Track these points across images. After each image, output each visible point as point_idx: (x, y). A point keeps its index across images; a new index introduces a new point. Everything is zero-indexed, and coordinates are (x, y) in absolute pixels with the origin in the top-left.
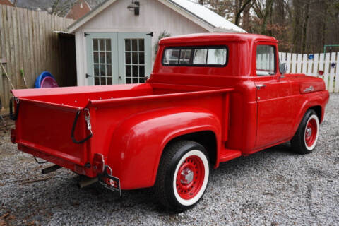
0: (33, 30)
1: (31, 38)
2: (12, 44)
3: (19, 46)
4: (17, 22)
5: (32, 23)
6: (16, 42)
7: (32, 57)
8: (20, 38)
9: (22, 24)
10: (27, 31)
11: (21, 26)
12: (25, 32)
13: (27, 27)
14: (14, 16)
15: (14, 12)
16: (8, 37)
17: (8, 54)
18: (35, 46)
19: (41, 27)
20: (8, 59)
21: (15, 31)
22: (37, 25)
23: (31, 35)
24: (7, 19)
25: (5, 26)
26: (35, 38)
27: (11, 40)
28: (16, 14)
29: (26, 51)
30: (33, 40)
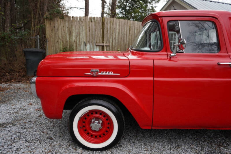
0: (130, 31)
1: (128, 35)
2: (114, 36)
3: (119, 38)
4: (119, 26)
5: (130, 26)
6: (117, 36)
7: (128, 44)
8: (120, 34)
9: (123, 27)
10: (126, 31)
11: (122, 29)
12: (124, 31)
13: (126, 29)
14: (118, 24)
15: (118, 21)
16: (112, 33)
17: (111, 41)
18: (131, 39)
19: (136, 29)
20: (111, 44)
21: (117, 31)
22: (133, 28)
23: (128, 33)
24: (113, 25)
25: (111, 28)
26: (131, 34)
27: (114, 35)
28: (119, 23)
29: (124, 41)
30: (129, 35)
